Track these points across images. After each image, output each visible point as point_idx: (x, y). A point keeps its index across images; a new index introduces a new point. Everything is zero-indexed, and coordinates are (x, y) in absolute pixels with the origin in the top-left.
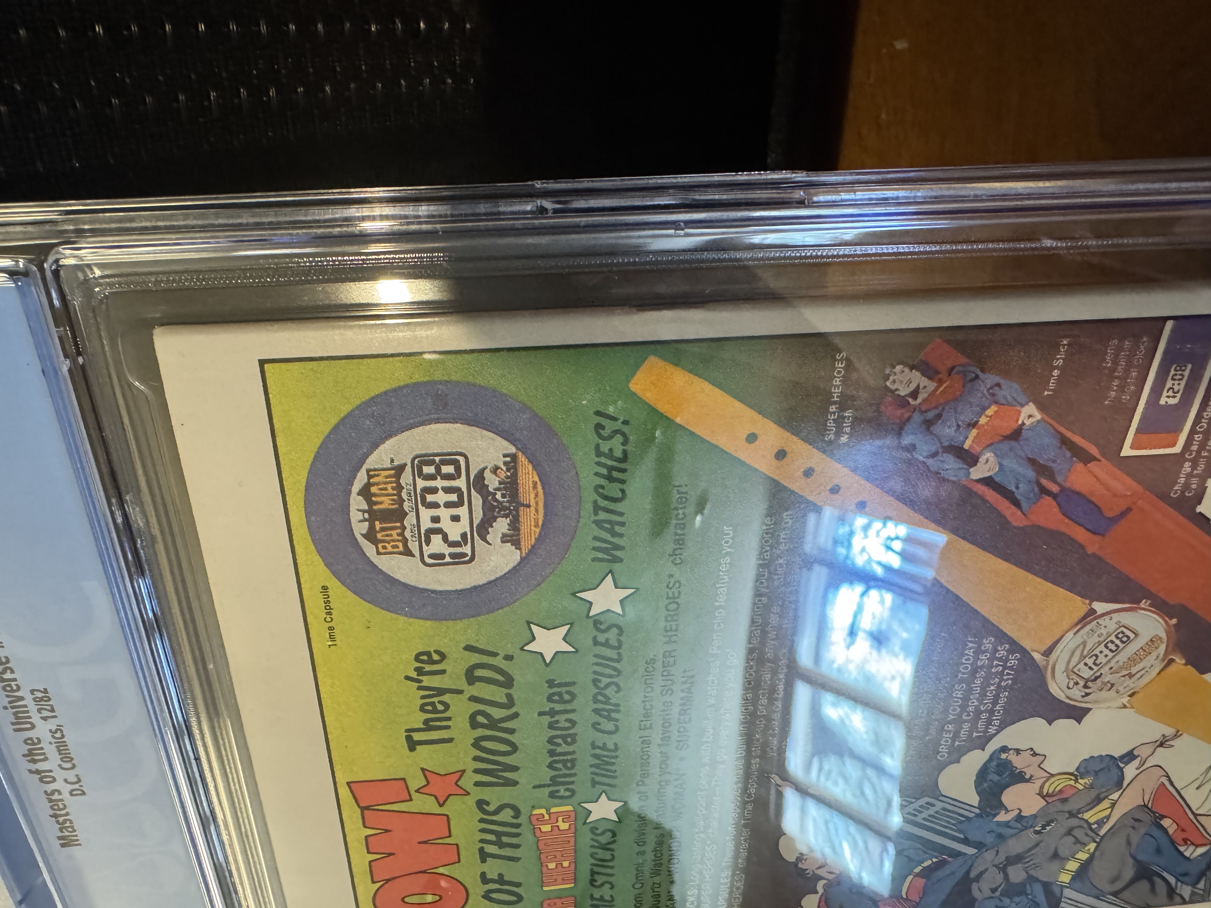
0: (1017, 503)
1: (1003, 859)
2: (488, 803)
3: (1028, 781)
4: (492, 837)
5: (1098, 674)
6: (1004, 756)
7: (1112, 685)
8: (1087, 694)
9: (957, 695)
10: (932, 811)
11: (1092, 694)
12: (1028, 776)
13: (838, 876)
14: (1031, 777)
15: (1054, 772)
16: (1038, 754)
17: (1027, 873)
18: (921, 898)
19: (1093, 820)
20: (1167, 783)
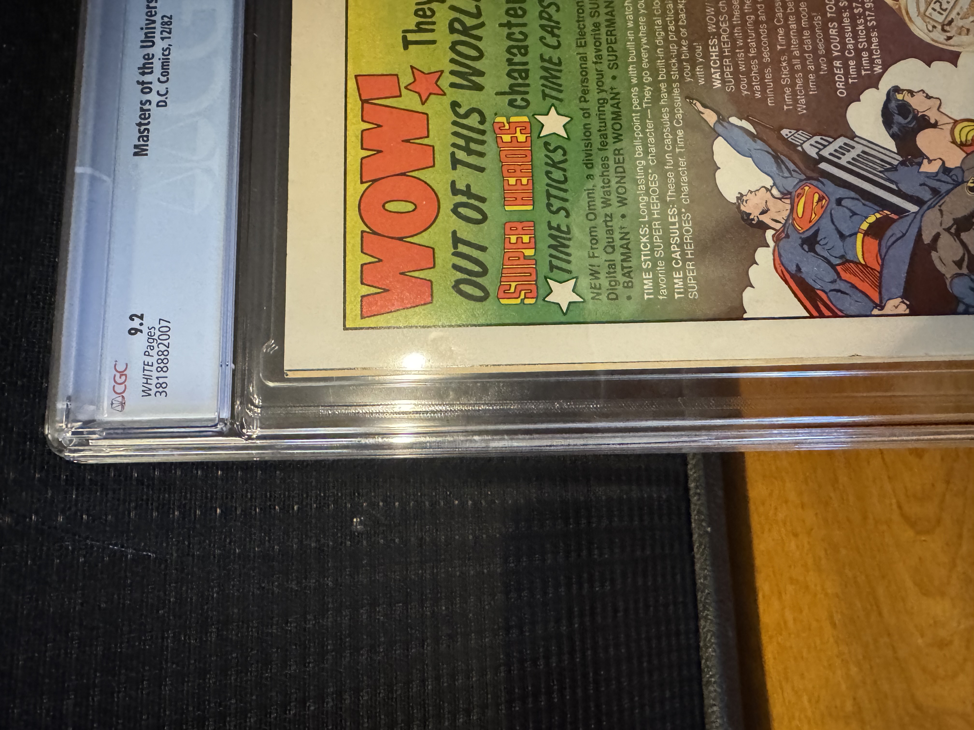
1: (951, 222)
2: (460, 106)
3: (935, 125)
4: (462, 142)
5: (949, 19)
6: (900, 97)
7: (968, 30)
8: (949, 38)
9: (833, 32)
10: (853, 154)
11: (954, 38)
12: (932, 121)
13: (784, 225)
14: (936, 122)
15: (958, 118)
16: (932, 97)
18: (882, 267)
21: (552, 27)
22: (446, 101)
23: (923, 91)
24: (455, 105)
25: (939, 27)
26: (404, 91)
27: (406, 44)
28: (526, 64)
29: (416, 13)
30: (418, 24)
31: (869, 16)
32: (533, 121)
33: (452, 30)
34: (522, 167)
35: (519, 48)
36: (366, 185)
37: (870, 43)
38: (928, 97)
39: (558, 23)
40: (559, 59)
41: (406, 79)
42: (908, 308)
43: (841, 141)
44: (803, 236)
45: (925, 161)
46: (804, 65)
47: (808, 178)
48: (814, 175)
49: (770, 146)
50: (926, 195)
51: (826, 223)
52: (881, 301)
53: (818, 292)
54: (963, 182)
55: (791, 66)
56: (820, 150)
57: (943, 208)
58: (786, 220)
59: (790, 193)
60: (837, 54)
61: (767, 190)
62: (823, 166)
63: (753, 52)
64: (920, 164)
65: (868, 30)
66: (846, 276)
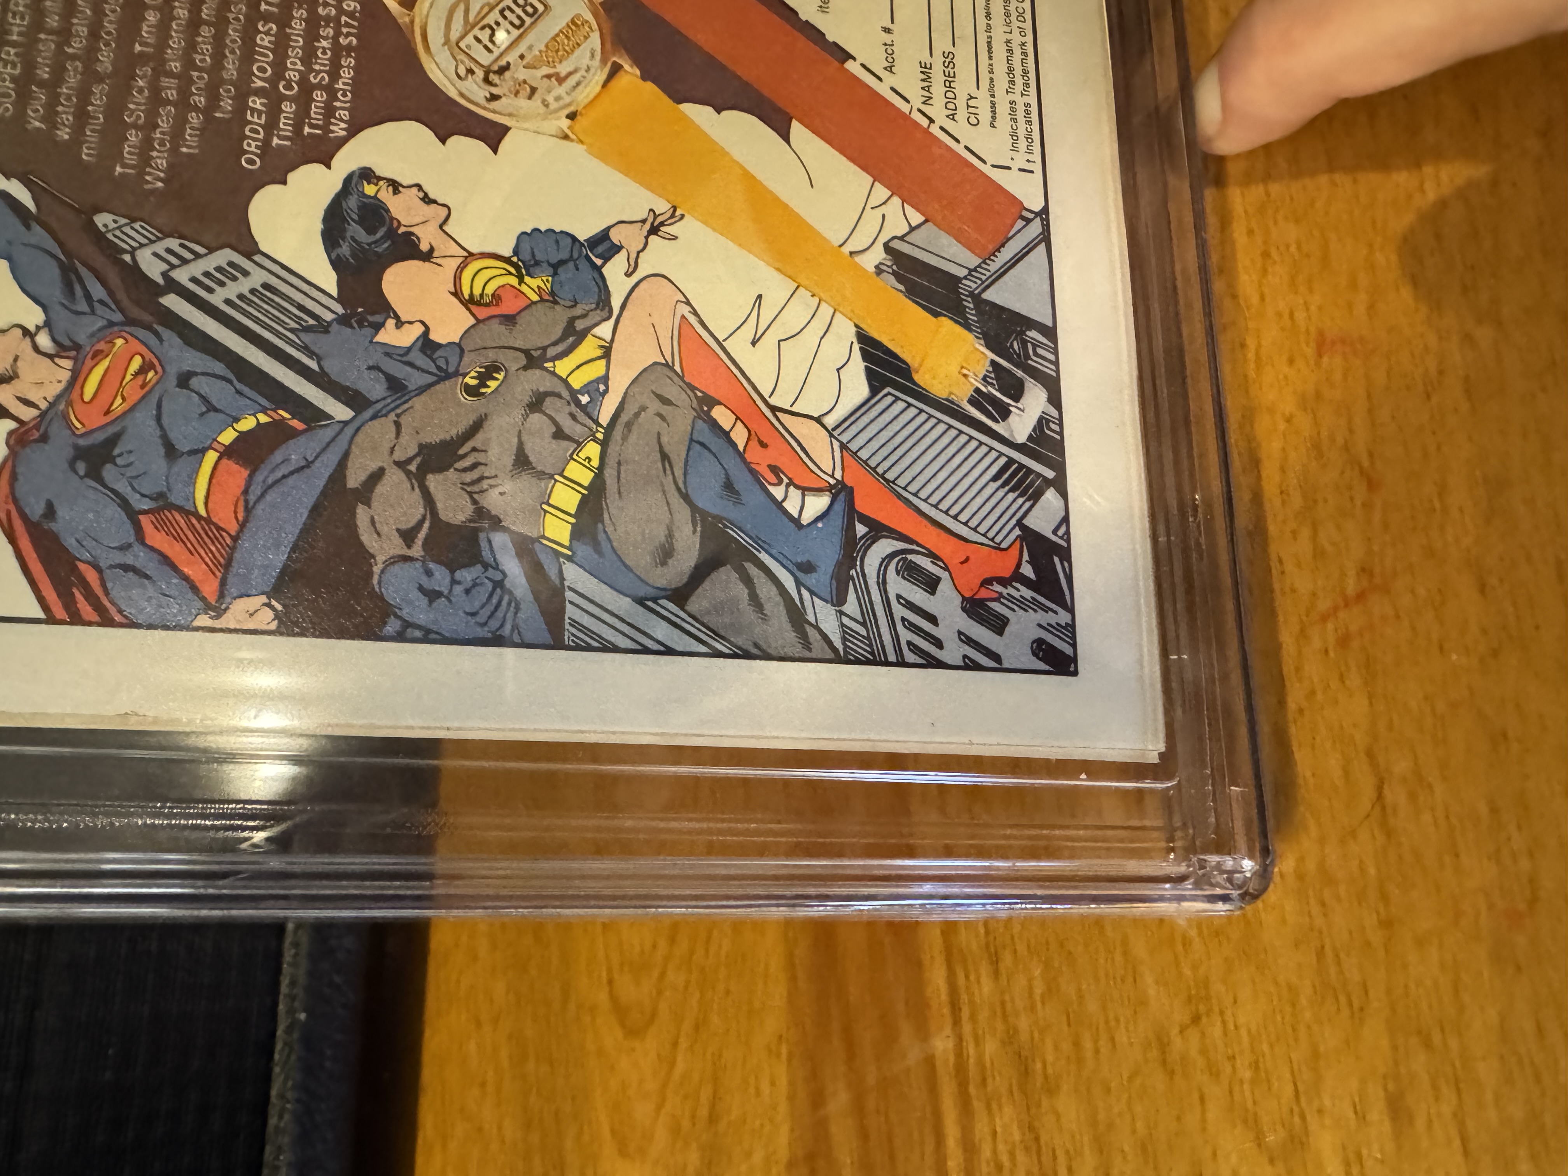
1: (412, 450)
3: (427, 256)
5: (502, 62)
6: (370, 190)
7: (534, 90)
8: (494, 98)
9: (264, 41)
10: (244, 286)
11: (504, 99)
12: (424, 247)
13: (43, 414)
14: (432, 249)
15: (474, 250)
16: (434, 202)
17: (475, 502)
18: (242, 526)
19: (577, 382)
20: (692, 319)
23: (419, 187)
25: (480, 74)
31: (347, 25)
37: (335, 75)
38: (427, 200)
42: (277, 615)
43: (224, 256)
44: (82, 442)
45: (391, 323)
46: (184, 93)
47: (130, 322)
48: (147, 317)
49: (61, 244)
50: (376, 389)
51: (145, 418)
52: (221, 596)
53: (81, 566)
54: (456, 374)
55: (155, 90)
56: (173, 267)
57: (403, 420)
58: (52, 405)
59: (77, 347)
60: (260, 84)
61: (26, 332)
62: (172, 301)
63: (76, 46)
64: (378, 327)
65: (338, 51)
66: (156, 538)
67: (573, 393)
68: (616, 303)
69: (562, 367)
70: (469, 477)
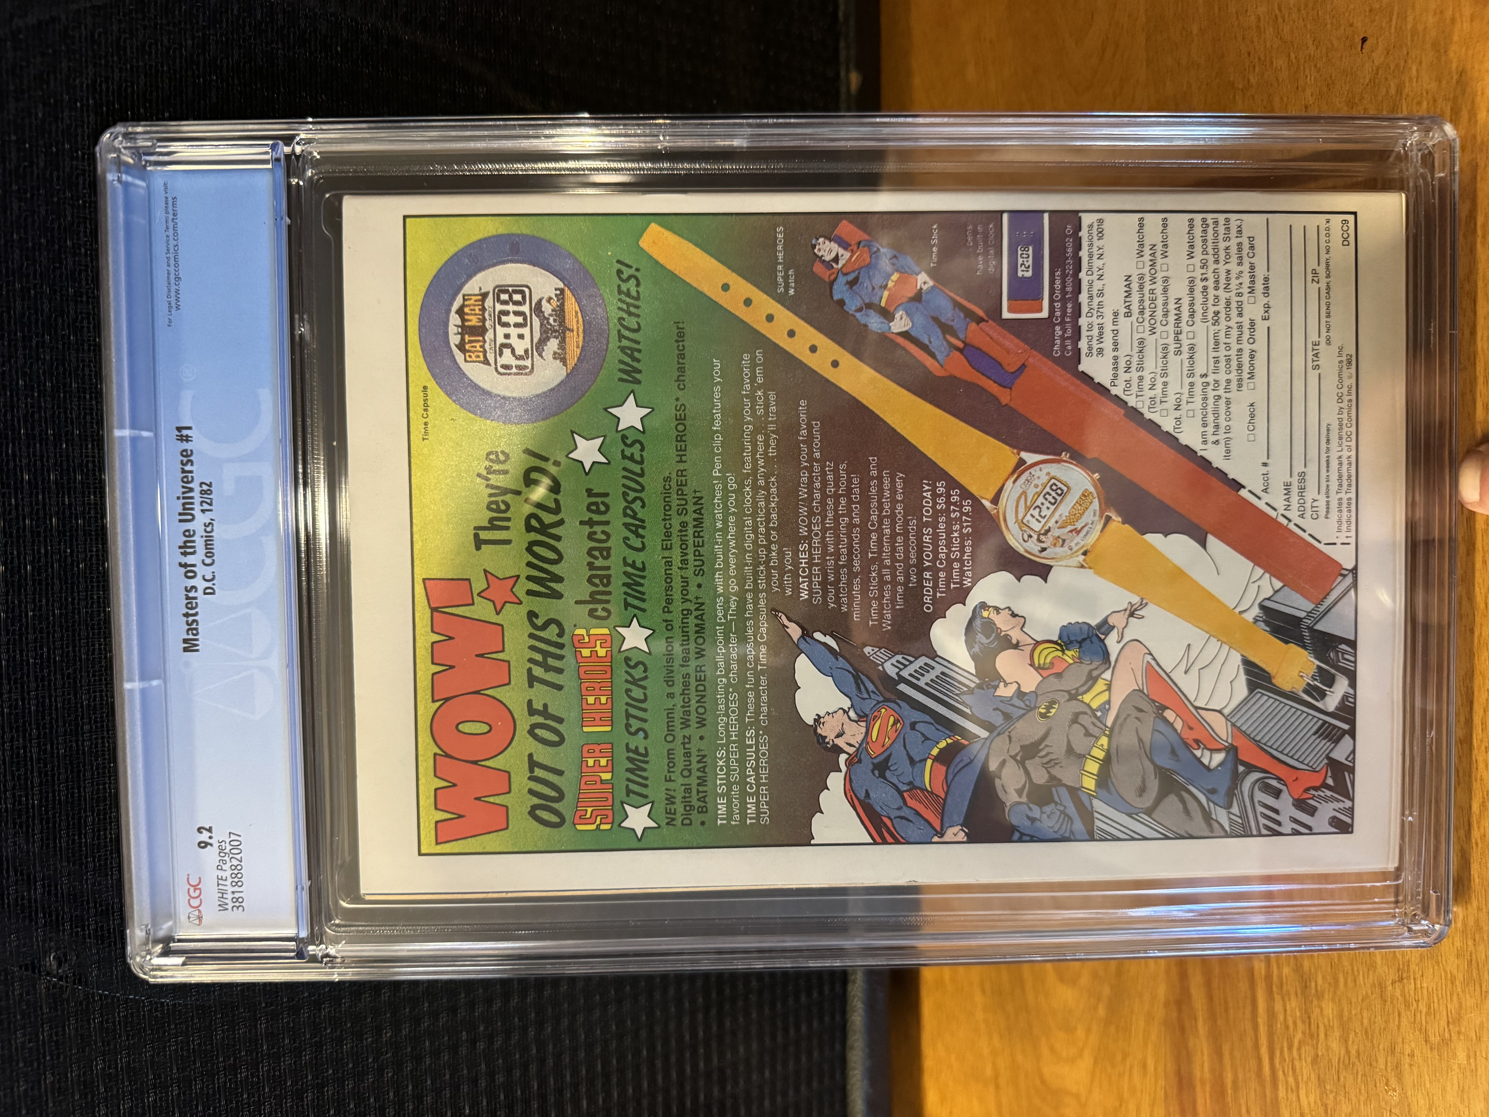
0: (933, 355)
1: (1018, 749)
2: (537, 616)
3: (1016, 646)
4: (538, 657)
5: (1047, 528)
7: (1064, 541)
8: (1044, 550)
9: (927, 539)
10: (932, 675)
11: (1048, 550)
12: (1014, 641)
13: (858, 750)
14: (1018, 642)
15: (1039, 639)
16: (1017, 615)
17: (1049, 772)
18: (947, 794)
19: (1095, 705)
20: (1153, 663)
21: (637, 526)
22: (523, 610)
23: (1009, 608)
24: (532, 615)
25: (1035, 537)
26: (477, 599)
27: (479, 543)
28: (608, 568)
29: (489, 508)
30: (491, 520)
31: (966, 521)
32: (614, 633)
33: (529, 528)
34: (602, 684)
35: (600, 550)
36: (438, 704)
37: (962, 552)
38: (1014, 615)
39: (643, 521)
40: (643, 563)
41: (479, 584)
42: (966, 834)
43: (923, 660)
44: (875, 761)
45: (1002, 684)
46: (894, 576)
47: (886, 700)
48: (893, 697)
49: (851, 665)
50: (997, 720)
51: (899, 746)
52: (942, 829)
53: (884, 819)
54: (1035, 708)
55: (881, 576)
56: (901, 670)
57: (1013, 734)
58: (860, 745)
59: (866, 716)
60: (928, 564)
61: (844, 711)
62: (902, 687)
63: (843, 559)
64: (996, 687)
65: (962, 536)
66: (911, 802)
67: (1093, 711)
68: (1113, 659)
69: (1087, 698)
70: (1045, 760)
